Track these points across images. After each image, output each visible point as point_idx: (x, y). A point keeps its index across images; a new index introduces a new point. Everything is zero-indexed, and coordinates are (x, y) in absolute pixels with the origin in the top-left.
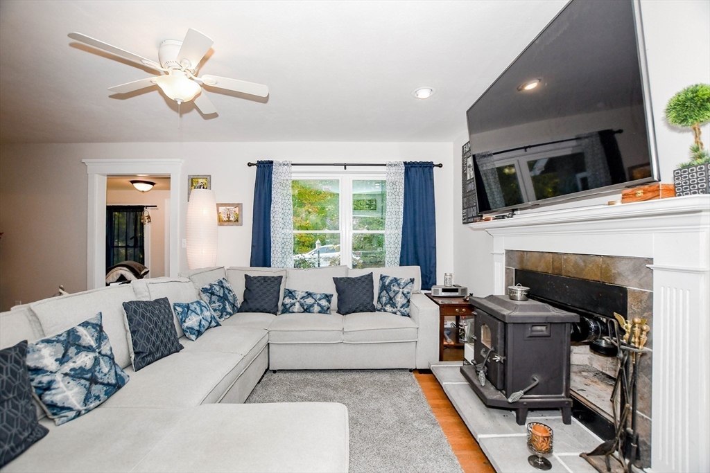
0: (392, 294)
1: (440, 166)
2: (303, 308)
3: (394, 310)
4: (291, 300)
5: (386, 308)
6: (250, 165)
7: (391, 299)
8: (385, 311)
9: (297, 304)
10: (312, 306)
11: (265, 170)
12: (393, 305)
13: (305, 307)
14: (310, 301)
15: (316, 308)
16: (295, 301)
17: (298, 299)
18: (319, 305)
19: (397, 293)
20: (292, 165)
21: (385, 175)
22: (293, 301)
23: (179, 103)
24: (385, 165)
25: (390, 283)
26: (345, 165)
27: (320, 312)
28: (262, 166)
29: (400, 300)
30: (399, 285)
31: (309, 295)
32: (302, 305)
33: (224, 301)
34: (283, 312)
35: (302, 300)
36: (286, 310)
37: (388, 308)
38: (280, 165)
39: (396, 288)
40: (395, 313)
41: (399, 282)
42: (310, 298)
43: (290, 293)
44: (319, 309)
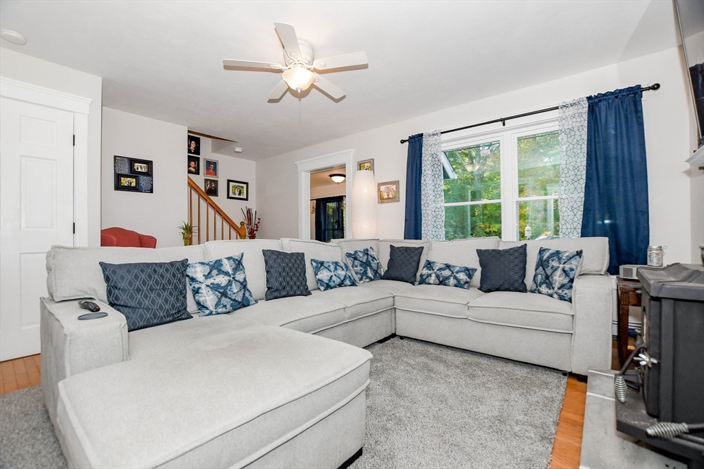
0: (549, 271)
1: (656, 87)
2: (439, 280)
3: (551, 291)
5: (541, 289)
6: (403, 142)
7: (547, 277)
8: (540, 293)
9: (434, 275)
10: (448, 278)
11: (415, 143)
12: (550, 286)
13: (441, 279)
14: (447, 273)
15: (452, 281)
16: (432, 272)
17: (435, 270)
18: (455, 278)
19: (556, 270)
20: (442, 133)
21: (557, 123)
22: (429, 272)
23: (299, 91)
24: (557, 108)
25: (549, 258)
26: (503, 120)
27: (456, 286)
28: (413, 140)
29: (558, 278)
30: (559, 259)
31: (448, 266)
32: (438, 277)
33: (366, 267)
34: (420, 283)
35: (438, 272)
36: (423, 282)
37: (544, 289)
38: (430, 136)
39: (555, 264)
40: (551, 296)
41: (560, 255)
42: (447, 270)
43: (429, 265)
44: (455, 282)
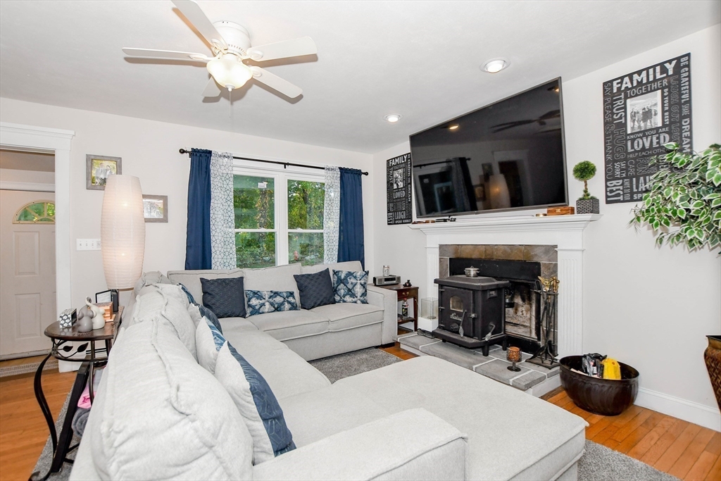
0: (350, 286)
1: (366, 174)
2: (274, 307)
3: (354, 300)
4: (259, 301)
5: (345, 299)
6: (182, 151)
7: (349, 290)
8: (344, 302)
9: (267, 304)
10: (282, 304)
11: (201, 160)
12: (353, 295)
13: (276, 306)
14: (279, 299)
15: (287, 306)
16: (263, 301)
17: (267, 299)
18: (289, 302)
19: (355, 285)
20: (234, 158)
21: (324, 178)
22: (261, 302)
23: (230, 90)
24: (323, 168)
25: (346, 278)
26: (285, 164)
27: (290, 309)
28: (198, 155)
29: (359, 290)
30: (355, 277)
31: (276, 294)
32: (272, 304)
34: (252, 314)
35: (271, 300)
36: (256, 312)
37: (348, 298)
38: (220, 156)
39: (353, 280)
40: (356, 302)
41: (354, 275)
42: (278, 297)
43: (257, 294)
44: (290, 306)
